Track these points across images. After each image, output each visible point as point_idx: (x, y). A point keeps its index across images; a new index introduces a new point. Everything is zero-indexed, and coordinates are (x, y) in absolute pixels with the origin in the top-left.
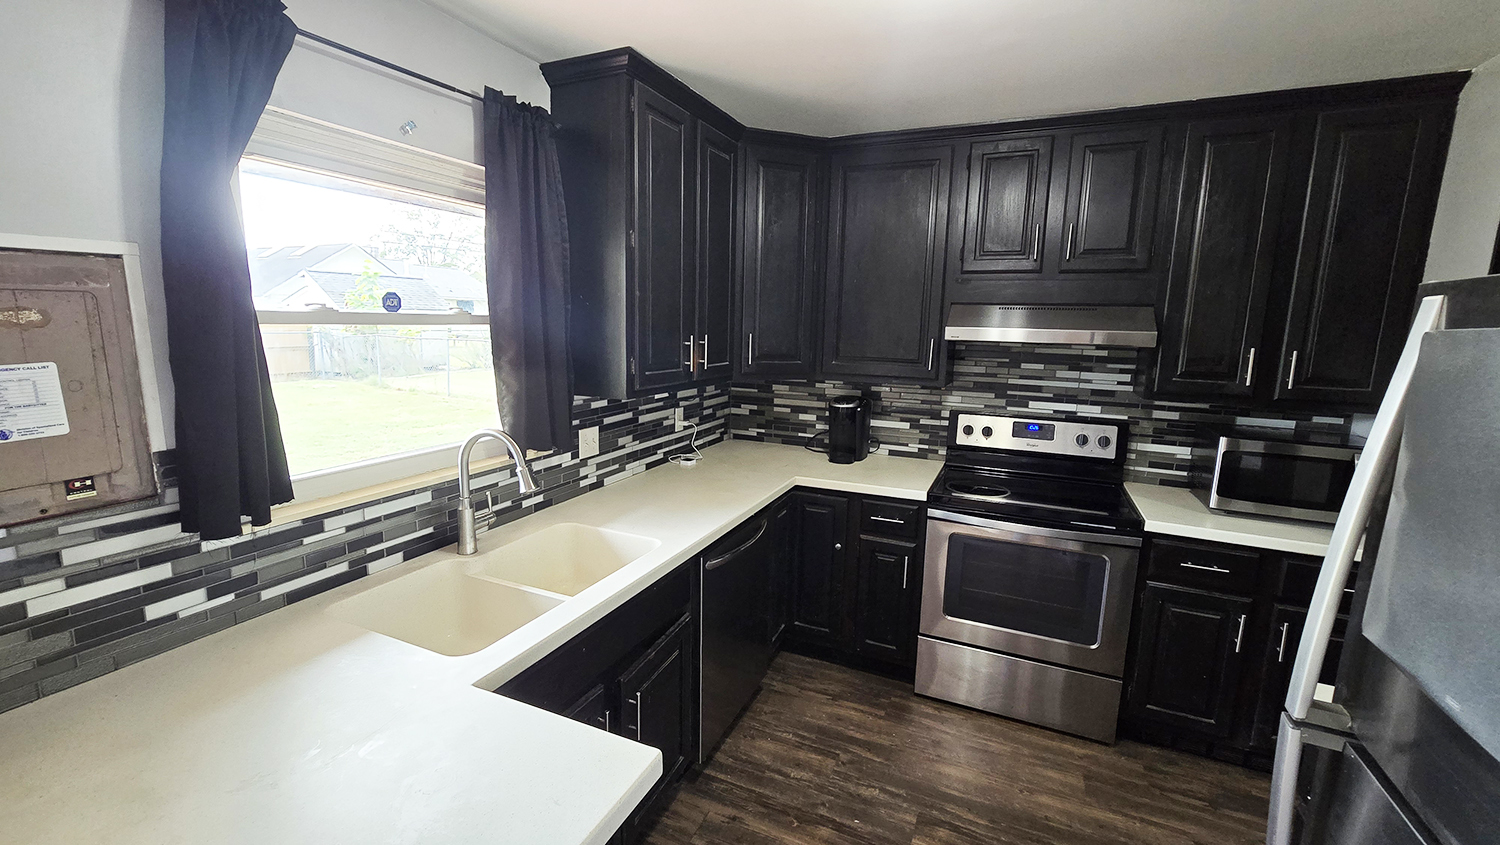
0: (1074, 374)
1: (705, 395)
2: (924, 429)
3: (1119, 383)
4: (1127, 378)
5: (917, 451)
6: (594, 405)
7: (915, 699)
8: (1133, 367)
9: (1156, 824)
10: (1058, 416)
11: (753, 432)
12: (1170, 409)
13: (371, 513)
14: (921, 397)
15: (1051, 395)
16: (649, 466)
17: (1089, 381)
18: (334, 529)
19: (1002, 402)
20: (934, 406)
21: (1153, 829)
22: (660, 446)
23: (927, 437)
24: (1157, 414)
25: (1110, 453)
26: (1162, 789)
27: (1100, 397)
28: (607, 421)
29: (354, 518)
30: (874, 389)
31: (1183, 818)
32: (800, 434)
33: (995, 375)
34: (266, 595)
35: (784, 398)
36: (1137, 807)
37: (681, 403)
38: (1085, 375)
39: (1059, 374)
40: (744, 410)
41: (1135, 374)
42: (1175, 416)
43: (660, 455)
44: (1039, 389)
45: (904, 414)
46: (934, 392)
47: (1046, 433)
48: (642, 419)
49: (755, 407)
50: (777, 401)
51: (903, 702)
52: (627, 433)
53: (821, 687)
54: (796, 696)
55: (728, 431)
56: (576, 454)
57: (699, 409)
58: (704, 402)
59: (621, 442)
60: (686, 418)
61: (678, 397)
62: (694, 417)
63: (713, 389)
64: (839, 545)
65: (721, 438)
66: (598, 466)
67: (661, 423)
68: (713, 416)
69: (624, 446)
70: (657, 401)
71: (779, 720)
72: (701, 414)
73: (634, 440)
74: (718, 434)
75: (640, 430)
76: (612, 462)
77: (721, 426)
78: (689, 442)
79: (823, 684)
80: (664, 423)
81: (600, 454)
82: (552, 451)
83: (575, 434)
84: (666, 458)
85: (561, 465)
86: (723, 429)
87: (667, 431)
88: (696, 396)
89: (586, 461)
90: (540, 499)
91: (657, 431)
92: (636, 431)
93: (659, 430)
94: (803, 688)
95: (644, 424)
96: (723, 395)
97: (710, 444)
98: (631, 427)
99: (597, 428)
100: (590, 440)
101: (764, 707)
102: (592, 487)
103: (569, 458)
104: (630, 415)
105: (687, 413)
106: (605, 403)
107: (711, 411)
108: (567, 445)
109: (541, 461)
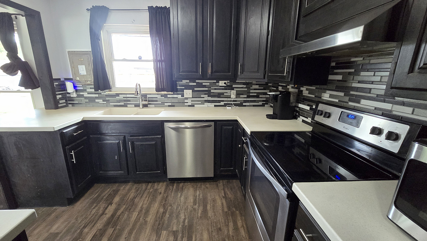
6: (190, 84)
13: (128, 96)
15: (375, 96)
16: (215, 106)
18: (121, 97)
22: (223, 101)
28: (196, 89)
29: (125, 96)
33: (346, 81)
34: (111, 104)
37: (235, 89)
43: (222, 103)
44: (369, 91)
48: (212, 91)
52: (205, 94)
53: (228, 193)
54: (218, 189)
55: (269, 104)
56: (183, 96)
57: (247, 93)
58: (251, 91)
59: (202, 96)
60: (238, 94)
61: (233, 87)
62: (243, 95)
63: (257, 87)
64: (239, 145)
65: (263, 105)
66: (192, 101)
67: (223, 94)
68: (257, 96)
69: (204, 98)
70: (221, 86)
71: (204, 189)
72: (248, 94)
73: (208, 97)
74: (260, 103)
75: (212, 94)
76: (198, 101)
77: (263, 101)
78: (240, 103)
79: (230, 193)
80: (225, 94)
81: (192, 98)
82: (173, 93)
83: (182, 90)
84: (225, 105)
85: (177, 98)
86: (265, 102)
87: (226, 97)
88: (245, 88)
89: (187, 98)
90: (170, 104)
91: (220, 96)
92: (209, 94)
93: (222, 96)
94: (224, 189)
95: (214, 93)
96: (265, 90)
97: (254, 106)
98: (207, 93)
99: (191, 91)
100: (188, 93)
101: (208, 185)
102: (189, 106)
103: (179, 96)
104: (207, 89)
105: (238, 93)
106: (195, 84)
107: (256, 94)
108: (179, 93)
109: (170, 95)
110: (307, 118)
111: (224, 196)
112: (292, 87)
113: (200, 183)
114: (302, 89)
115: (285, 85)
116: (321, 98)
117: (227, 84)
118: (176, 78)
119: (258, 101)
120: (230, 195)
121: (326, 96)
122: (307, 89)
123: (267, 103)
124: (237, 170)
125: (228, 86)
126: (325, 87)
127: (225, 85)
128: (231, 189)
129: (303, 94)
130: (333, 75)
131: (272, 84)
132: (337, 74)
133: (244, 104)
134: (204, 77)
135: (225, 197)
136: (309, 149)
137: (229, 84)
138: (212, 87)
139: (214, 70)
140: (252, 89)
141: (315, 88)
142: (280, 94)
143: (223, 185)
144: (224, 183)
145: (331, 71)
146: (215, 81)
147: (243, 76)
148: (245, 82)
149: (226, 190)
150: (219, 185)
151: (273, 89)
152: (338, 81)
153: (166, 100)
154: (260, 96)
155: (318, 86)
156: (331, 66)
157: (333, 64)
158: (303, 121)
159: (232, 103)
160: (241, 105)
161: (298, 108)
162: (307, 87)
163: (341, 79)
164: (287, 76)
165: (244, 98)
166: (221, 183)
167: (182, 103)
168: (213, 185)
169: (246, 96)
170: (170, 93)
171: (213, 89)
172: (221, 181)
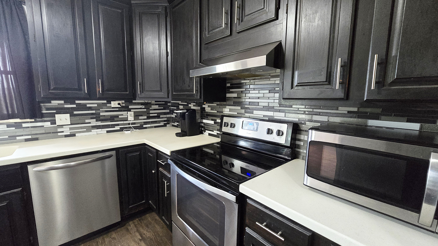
1: (150, 108)
2: (218, 124)
5: (216, 134)
6: (66, 106)
15: (262, 107)
16: (108, 132)
19: (243, 111)
22: (118, 125)
28: (75, 113)
37: (132, 110)
43: (117, 128)
44: (258, 104)
45: (212, 117)
48: (102, 114)
52: (92, 118)
53: (145, 232)
54: (131, 234)
55: (170, 123)
56: (53, 122)
57: (146, 113)
58: (151, 112)
59: (87, 121)
60: (136, 116)
61: (130, 108)
62: (142, 116)
63: (157, 107)
64: (153, 171)
65: (165, 125)
66: (71, 129)
67: (117, 116)
68: (158, 117)
69: (90, 123)
70: (113, 108)
71: (110, 242)
72: (148, 115)
73: (96, 121)
74: (162, 124)
75: (101, 118)
76: (81, 128)
77: (165, 121)
78: (139, 125)
79: (147, 231)
80: (120, 117)
81: (71, 124)
82: (33, 120)
83: (53, 115)
84: (122, 130)
85: (43, 126)
86: (166, 122)
87: (121, 119)
88: (143, 109)
89: (61, 126)
90: (30, 137)
91: (114, 119)
92: (98, 118)
93: (116, 119)
94: (138, 231)
95: (104, 116)
96: (166, 110)
97: (155, 127)
98: (95, 116)
99: (69, 115)
100: (63, 119)
101: (114, 235)
102: (66, 136)
103: (48, 124)
104: (94, 112)
105: (137, 114)
106: (75, 106)
107: (156, 115)
108: (45, 119)
109: (28, 123)
110: (213, 131)
111: (141, 238)
112: (194, 105)
113: (101, 237)
114: (204, 106)
115: (186, 104)
116: (222, 112)
117: (121, 104)
118: (43, 98)
119: (159, 122)
120: (148, 234)
121: (227, 110)
122: (209, 106)
123: (168, 122)
124: (150, 202)
125: (122, 107)
126: (225, 103)
127: (120, 106)
128: (147, 226)
129: (206, 111)
130: (229, 93)
131: (171, 104)
132: (232, 92)
133: (144, 126)
134: (91, 96)
135: (143, 239)
136: (221, 157)
137: (124, 105)
138: (101, 110)
139: (106, 88)
140: (152, 110)
141: (216, 105)
142: (186, 112)
143: (136, 226)
144: (136, 223)
145: (227, 90)
146: (105, 102)
147: (143, 95)
148: (144, 102)
149: (141, 230)
150: (129, 228)
151: (172, 109)
152: (234, 98)
153: (19, 131)
154: (161, 116)
155: (219, 103)
156: (227, 87)
157: (228, 85)
158: (210, 134)
159: (131, 126)
160: (141, 127)
161: (203, 124)
162: (209, 104)
163: (237, 96)
164: (196, 95)
165: (144, 119)
166: (131, 225)
167: (53, 134)
168: (121, 232)
169: (145, 117)
170: (28, 120)
171: (103, 112)
172: (131, 223)
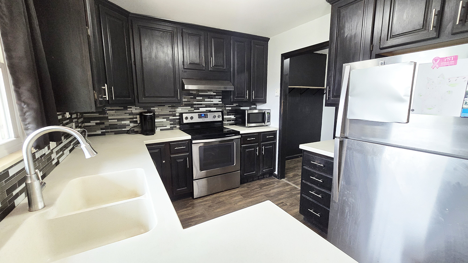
0: (209, 100)
1: (78, 117)
2: (171, 120)
3: (219, 101)
4: (220, 100)
5: (170, 128)
7: (195, 200)
8: (221, 97)
9: (258, 196)
10: (207, 111)
11: (99, 132)
12: (229, 107)
14: (169, 110)
15: (205, 106)
16: (70, 151)
17: (212, 101)
19: (193, 109)
20: (173, 113)
21: (258, 197)
22: (71, 141)
23: (172, 122)
24: (227, 108)
25: (220, 119)
26: (253, 190)
27: (215, 105)
30: (152, 109)
31: (259, 193)
32: (123, 129)
33: (190, 101)
35: (113, 116)
36: (252, 195)
38: (212, 100)
39: (206, 100)
40: (93, 123)
41: (222, 99)
42: (230, 108)
43: (72, 146)
44: (201, 104)
45: (164, 116)
46: (173, 108)
47: (206, 116)
49: (98, 121)
50: (109, 118)
51: (193, 202)
64: (164, 161)
110: (166, 126)
121: (179, 110)
